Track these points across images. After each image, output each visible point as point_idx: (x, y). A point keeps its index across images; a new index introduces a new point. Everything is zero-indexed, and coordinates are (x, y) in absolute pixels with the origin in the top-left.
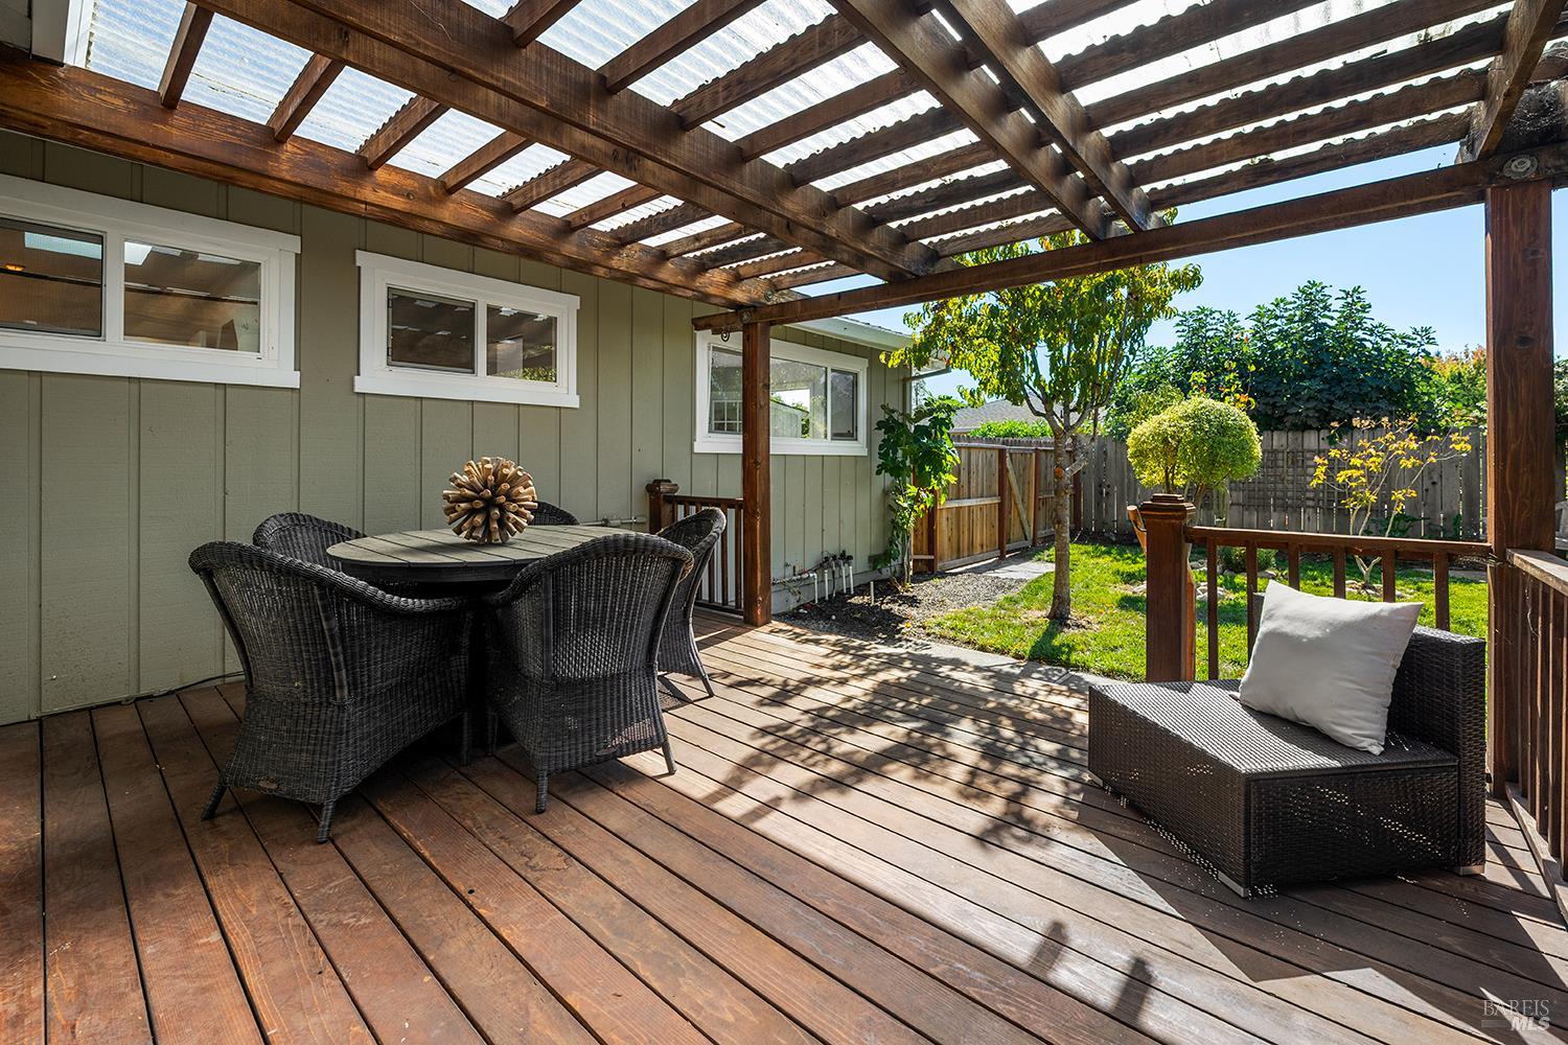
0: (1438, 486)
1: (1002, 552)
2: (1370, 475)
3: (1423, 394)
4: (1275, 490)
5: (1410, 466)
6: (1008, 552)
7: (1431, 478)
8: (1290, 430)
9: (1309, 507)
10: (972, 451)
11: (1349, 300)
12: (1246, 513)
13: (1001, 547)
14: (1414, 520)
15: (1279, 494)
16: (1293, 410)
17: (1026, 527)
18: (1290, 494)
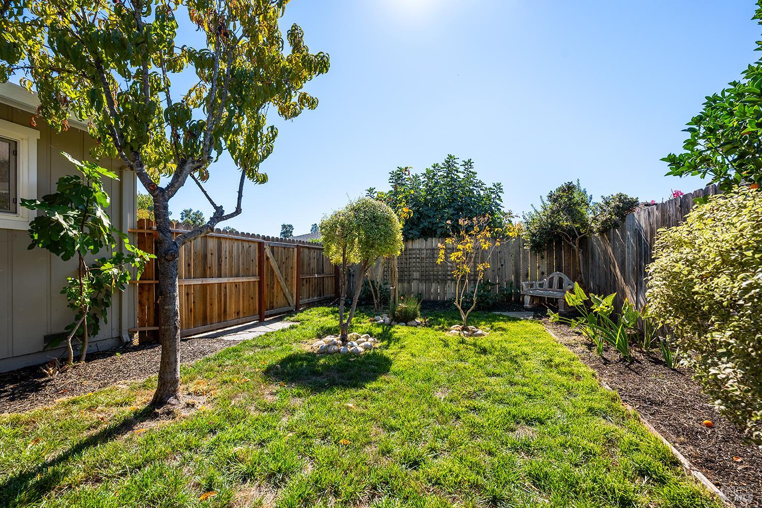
0: (504, 267)
1: (261, 317)
2: (466, 254)
3: (498, 218)
4: (433, 271)
5: (487, 248)
6: (267, 317)
7: (501, 262)
8: (440, 237)
9: (448, 280)
10: (223, 241)
11: (466, 167)
12: (420, 284)
13: (260, 313)
14: (493, 285)
15: (435, 273)
16: (440, 225)
17: (290, 298)
18: (440, 273)
